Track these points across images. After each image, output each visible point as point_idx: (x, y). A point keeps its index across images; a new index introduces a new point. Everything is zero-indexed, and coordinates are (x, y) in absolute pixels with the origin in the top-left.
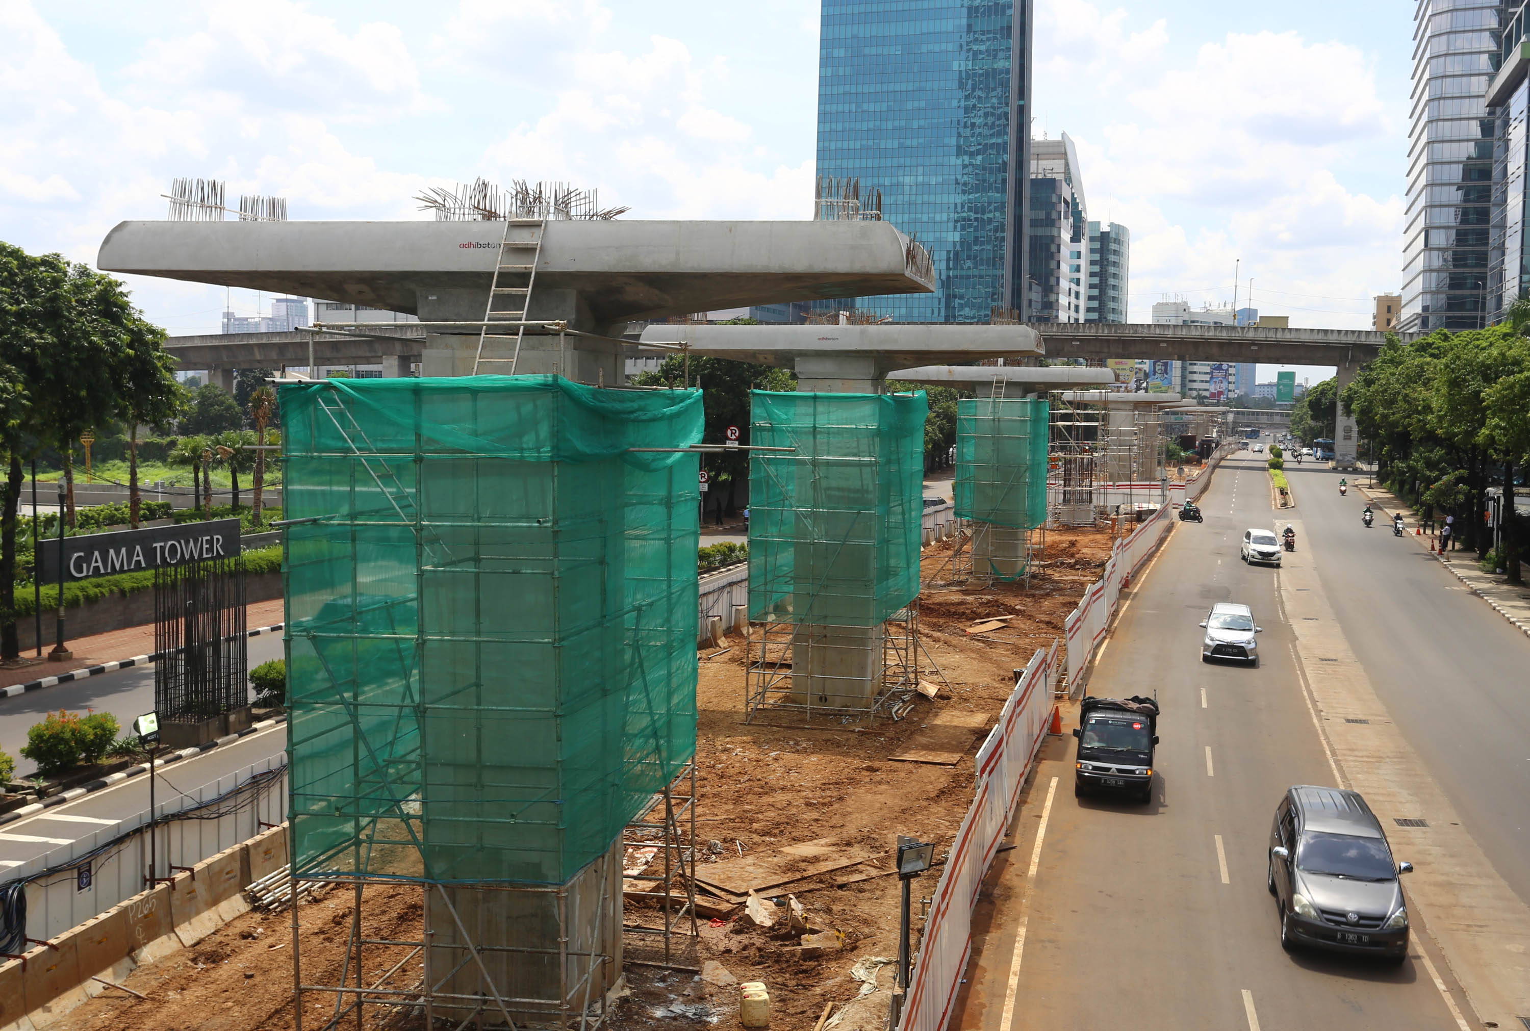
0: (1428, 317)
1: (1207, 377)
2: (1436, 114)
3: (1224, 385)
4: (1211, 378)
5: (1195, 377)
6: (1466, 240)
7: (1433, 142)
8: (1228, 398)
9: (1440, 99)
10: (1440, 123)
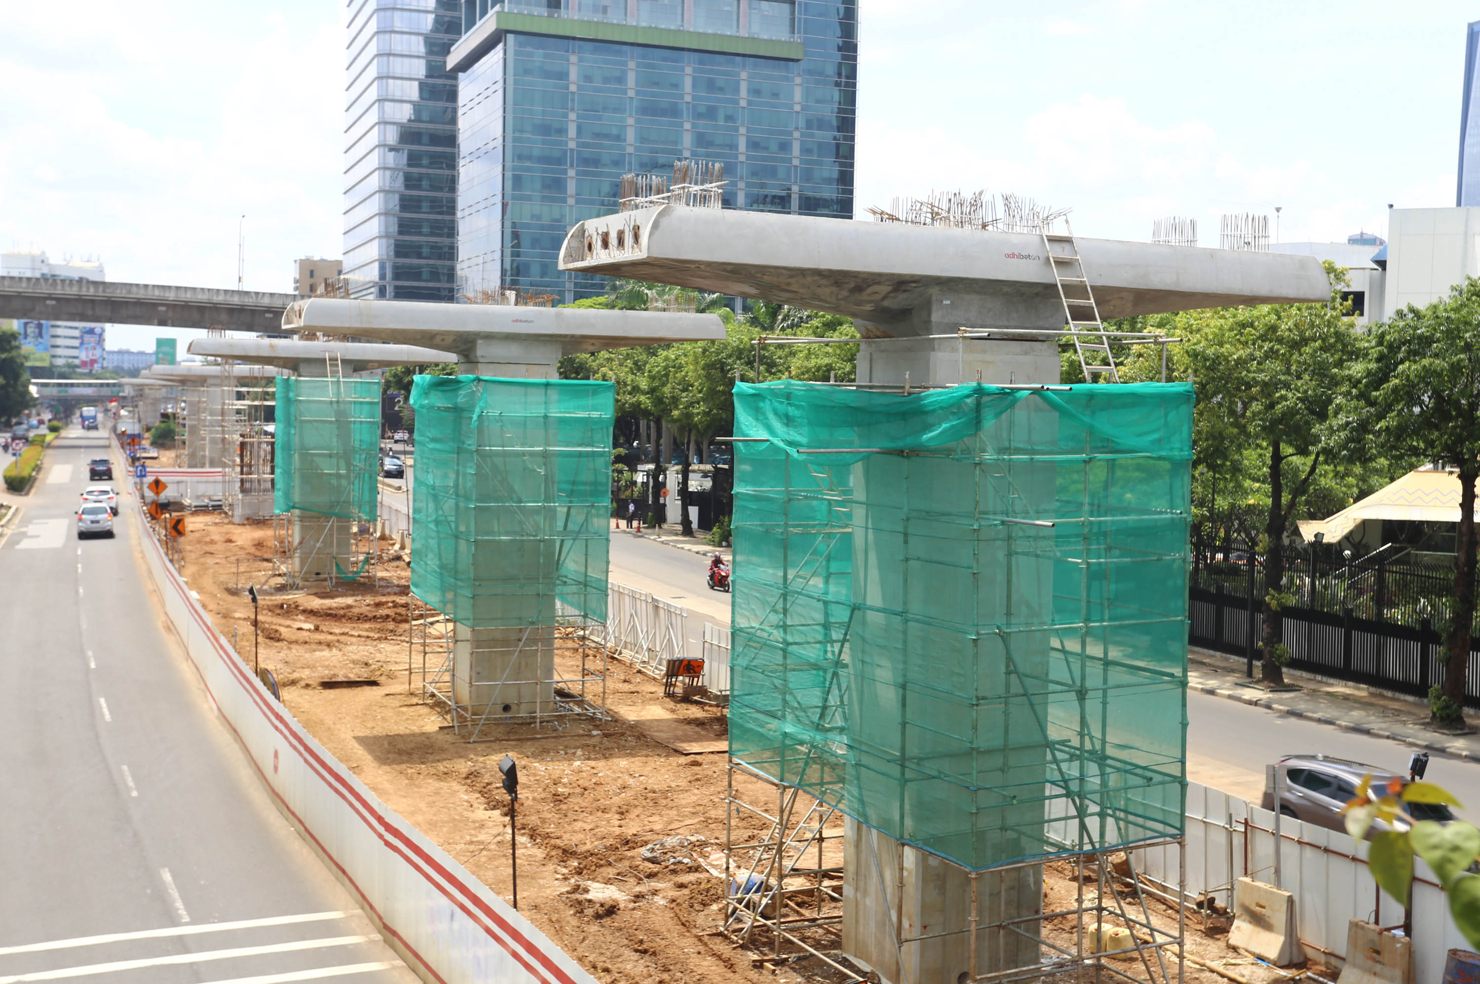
0: (385, 287)
1: (76, 343)
2: (385, 70)
3: (98, 352)
4: (82, 343)
5: (59, 342)
6: (420, 207)
7: (385, 100)
8: (103, 368)
9: (389, 55)
10: (391, 81)
